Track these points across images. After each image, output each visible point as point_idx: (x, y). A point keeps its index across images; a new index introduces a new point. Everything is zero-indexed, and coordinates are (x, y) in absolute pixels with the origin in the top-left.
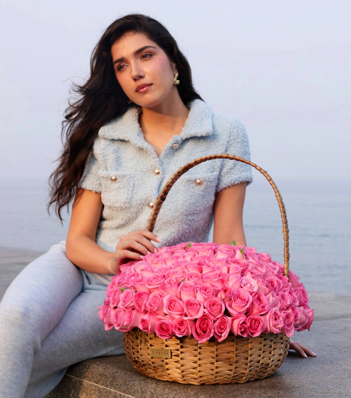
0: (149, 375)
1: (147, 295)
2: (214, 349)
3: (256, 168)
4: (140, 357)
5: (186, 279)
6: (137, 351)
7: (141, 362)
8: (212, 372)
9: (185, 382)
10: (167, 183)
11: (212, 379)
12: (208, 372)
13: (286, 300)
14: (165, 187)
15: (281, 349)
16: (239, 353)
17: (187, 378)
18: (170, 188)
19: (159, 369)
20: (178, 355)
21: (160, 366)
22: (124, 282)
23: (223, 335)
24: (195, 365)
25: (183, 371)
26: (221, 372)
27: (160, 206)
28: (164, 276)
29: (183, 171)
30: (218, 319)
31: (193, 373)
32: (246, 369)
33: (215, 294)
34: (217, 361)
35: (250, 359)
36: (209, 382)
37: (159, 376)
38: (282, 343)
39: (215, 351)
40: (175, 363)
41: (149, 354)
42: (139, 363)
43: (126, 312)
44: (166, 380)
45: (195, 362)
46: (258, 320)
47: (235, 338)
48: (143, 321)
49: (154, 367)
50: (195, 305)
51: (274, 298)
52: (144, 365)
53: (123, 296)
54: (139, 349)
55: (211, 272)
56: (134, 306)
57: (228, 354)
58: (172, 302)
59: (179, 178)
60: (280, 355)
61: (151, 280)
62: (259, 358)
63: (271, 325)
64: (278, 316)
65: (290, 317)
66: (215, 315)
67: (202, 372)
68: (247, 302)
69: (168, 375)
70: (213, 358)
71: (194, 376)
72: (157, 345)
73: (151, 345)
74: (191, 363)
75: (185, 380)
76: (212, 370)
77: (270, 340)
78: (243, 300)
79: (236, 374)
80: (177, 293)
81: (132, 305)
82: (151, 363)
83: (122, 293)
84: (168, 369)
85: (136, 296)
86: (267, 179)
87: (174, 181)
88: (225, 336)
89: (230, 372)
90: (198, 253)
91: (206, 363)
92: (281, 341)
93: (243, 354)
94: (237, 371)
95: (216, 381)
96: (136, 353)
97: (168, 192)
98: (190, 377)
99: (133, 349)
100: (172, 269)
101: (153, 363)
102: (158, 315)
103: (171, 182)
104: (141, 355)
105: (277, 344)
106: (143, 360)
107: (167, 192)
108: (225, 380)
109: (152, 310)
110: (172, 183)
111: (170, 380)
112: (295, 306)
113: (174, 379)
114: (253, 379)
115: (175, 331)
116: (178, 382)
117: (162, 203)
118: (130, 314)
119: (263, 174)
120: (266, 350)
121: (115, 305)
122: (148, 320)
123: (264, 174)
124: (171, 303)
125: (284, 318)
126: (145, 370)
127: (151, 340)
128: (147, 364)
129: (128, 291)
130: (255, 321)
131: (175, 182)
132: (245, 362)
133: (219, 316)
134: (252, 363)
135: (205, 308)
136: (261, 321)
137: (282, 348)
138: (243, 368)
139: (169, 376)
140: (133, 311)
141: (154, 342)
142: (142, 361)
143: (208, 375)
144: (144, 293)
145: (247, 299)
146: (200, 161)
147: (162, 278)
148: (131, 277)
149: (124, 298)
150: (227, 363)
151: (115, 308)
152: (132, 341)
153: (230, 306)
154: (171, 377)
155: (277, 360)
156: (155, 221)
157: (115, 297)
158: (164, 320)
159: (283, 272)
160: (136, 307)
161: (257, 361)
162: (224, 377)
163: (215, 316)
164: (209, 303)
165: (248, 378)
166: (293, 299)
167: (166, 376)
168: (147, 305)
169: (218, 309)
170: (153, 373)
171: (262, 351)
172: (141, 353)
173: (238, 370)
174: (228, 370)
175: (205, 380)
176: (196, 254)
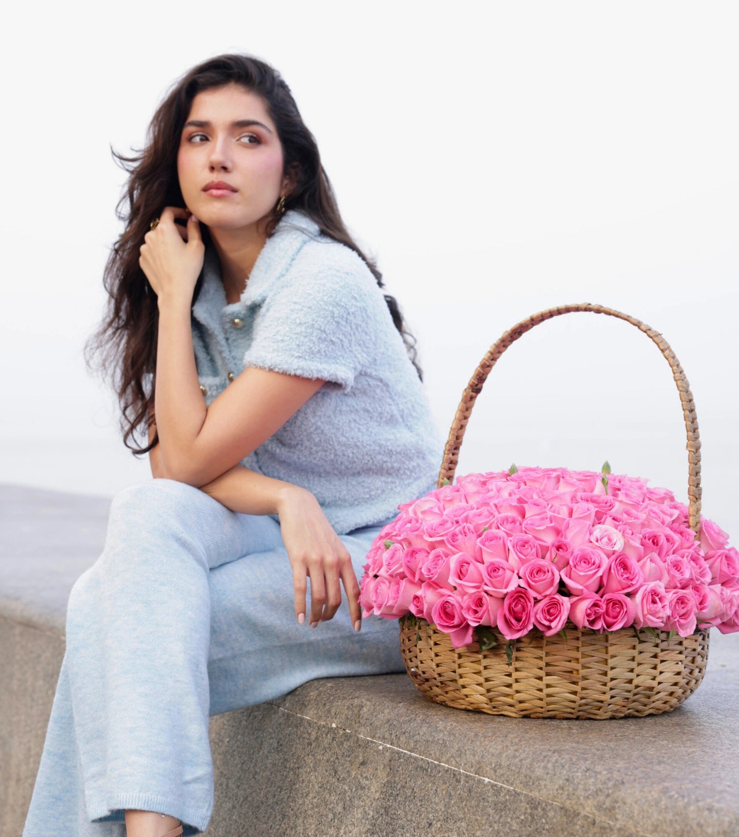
0: (437, 698)
1: (425, 554)
2: (541, 652)
3: (639, 328)
4: (420, 665)
5: (494, 526)
6: (415, 655)
7: (422, 675)
8: (539, 694)
9: (495, 711)
10: (483, 360)
11: (542, 708)
12: (532, 693)
13: (682, 571)
14: (479, 369)
15: (680, 663)
16: (589, 663)
17: (497, 703)
18: (488, 369)
19: (449, 686)
20: (480, 661)
21: (450, 681)
22: (394, 534)
23: (553, 625)
24: (509, 680)
25: (489, 691)
26: (555, 695)
27: (471, 402)
28: (457, 522)
29: (511, 337)
30: (545, 597)
31: (507, 695)
32: (604, 693)
33: (540, 554)
34: (548, 674)
35: (611, 674)
36: (536, 713)
37: (453, 700)
38: (681, 653)
39: (544, 656)
40: (474, 675)
41: (432, 660)
42: (418, 677)
43: (392, 583)
44: (463, 707)
45: (510, 675)
46: (619, 601)
47: (580, 635)
48: (416, 598)
49: (442, 683)
50: (501, 569)
51: (653, 565)
52: (427, 680)
53: (387, 555)
54: (418, 651)
55: (539, 515)
56: (403, 573)
57: (568, 663)
58: (464, 564)
59: (504, 350)
60: (679, 673)
61: (434, 527)
62: (630, 675)
63: (646, 612)
64: (659, 596)
65: (687, 601)
66: (540, 589)
67: (522, 694)
68: (599, 567)
69: (464, 697)
70: (541, 669)
71: (509, 700)
72: (444, 643)
73: (436, 644)
74: (501, 677)
75: (494, 707)
76: (540, 690)
77: (654, 644)
78: (590, 564)
79: (583, 701)
80: (476, 550)
81: (401, 570)
82: (436, 676)
83: (386, 550)
84: (464, 687)
85: (407, 555)
86: (659, 347)
87: (495, 356)
88: (556, 627)
89: (572, 697)
90: (525, 484)
91: (527, 678)
92: (679, 648)
93: (596, 664)
94: (585, 696)
95: (548, 711)
96: (414, 659)
97: (486, 378)
98: (501, 703)
99: (410, 652)
100: (473, 509)
101: (440, 675)
102: (441, 588)
103: (489, 357)
104: (422, 662)
105: (668, 653)
106: (424, 670)
107: (484, 377)
108: (565, 710)
109: (430, 578)
110: (492, 360)
111: (470, 708)
112: (702, 583)
113: (475, 706)
114: (622, 715)
115: (467, 616)
116: (483, 710)
117: (475, 397)
118: (396, 587)
119: (651, 339)
120: (644, 662)
121: (374, 573)
122: (423, 596)
123: (654, 338)
124: (462, 566)
125: (673, 603)
126: (429, 689)
127: (436, 634)
128: (430, 677)
129: (396, 547)
130: (614, 604)
131: (498, 358)
132: (599, 679)
133: (548, 592)
134: (614, 682)
135: (520, 578)
136: (624, 604)
137: (681, 661)
138: (598, 691)
139: (467, 699)
140: (401, 581)
141: (439, 639)
142: (424, 673)
143: (533, 699)
144: (420, 550)
145: (597, 562)
146: (541, 318)
147: (453, 524)
148: (406, 525)
149: (389, 559)
150: (566, 679)
151: (376, 576)
152: (408, 638)
153: (568, 575)
154: (472, 701)
155: (671, 684)
156: (463, 430)
157: (376, 558)
158: (449, 598)
159: (687, 522)
160: (408, 574)
161: (626, 681)
162: (563, 705)
163: (541, 591)
164: (529, 569)
165: (610, 710)
166: (699, 571)
167: (463, 700)
168: (423, 570)
169: (545, 580)
170: (441, 695)
171: (636, 662)
172: (421, 659)
173: (587, 694)
174: (569, 693)
175: (528, 708)
176: (522, 485)
